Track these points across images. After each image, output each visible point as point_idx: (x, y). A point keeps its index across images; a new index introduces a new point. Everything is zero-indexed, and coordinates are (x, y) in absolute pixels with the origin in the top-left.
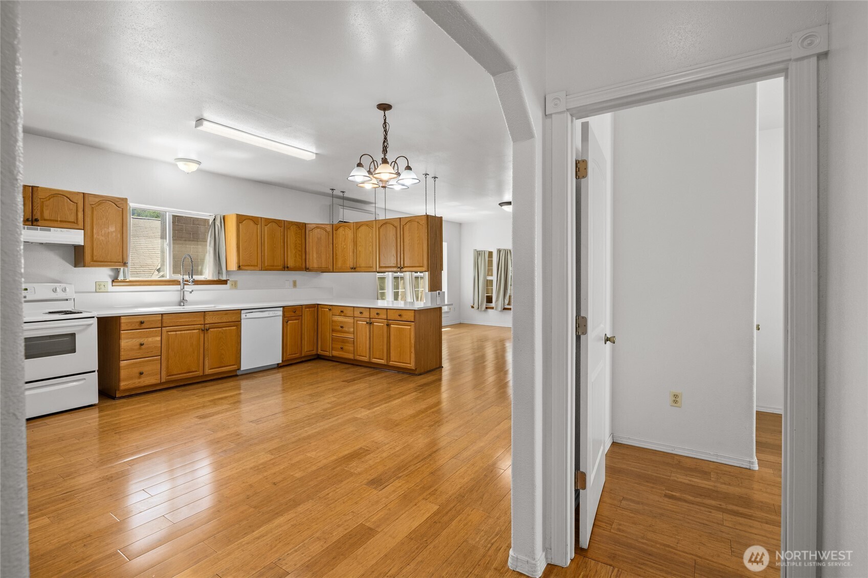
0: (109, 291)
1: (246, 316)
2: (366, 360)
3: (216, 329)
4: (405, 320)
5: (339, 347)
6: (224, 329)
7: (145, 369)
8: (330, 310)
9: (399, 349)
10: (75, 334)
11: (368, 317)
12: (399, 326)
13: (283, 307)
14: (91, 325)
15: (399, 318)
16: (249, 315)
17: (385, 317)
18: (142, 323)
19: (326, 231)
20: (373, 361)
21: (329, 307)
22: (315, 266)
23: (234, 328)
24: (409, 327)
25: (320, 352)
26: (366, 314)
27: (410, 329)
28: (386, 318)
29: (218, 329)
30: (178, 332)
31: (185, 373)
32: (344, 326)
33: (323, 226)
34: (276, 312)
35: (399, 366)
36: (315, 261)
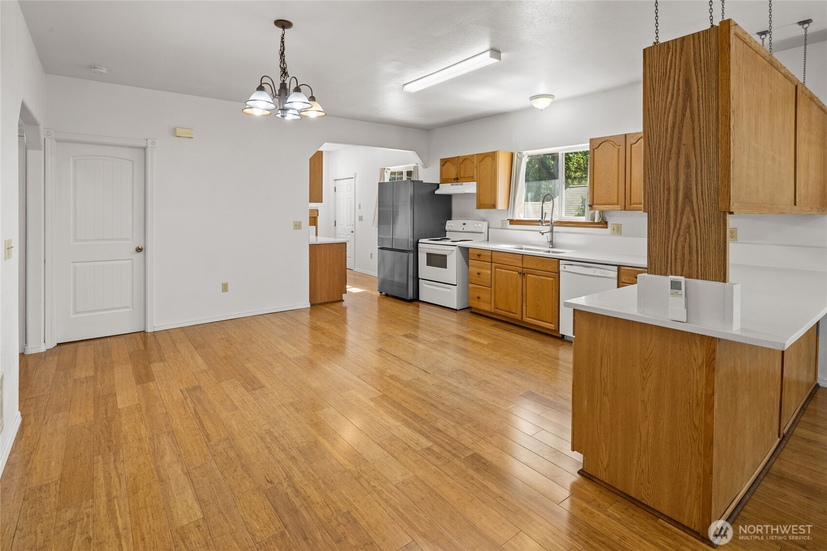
0: (508, 228)
1: (565, 268)
3: (533, 276)
6: (541, 277)
7: (482, 295)
10: (446, 255)
13: (619, 266)
14: (453, 251)
16: (568, 268)
18: (479, 255)
23: (551, 279)
29: (535, 276)
30: (503, 270)
31: (506, 311)
34: (606, 271)
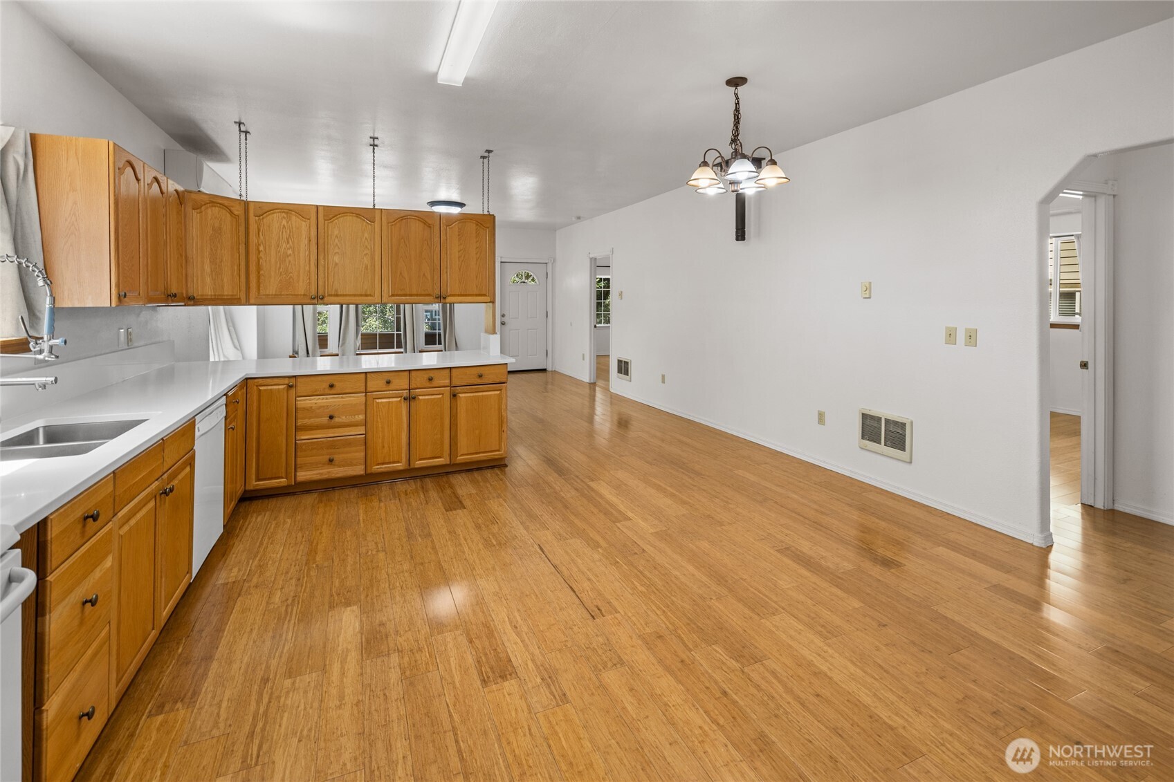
2: (401, 468)
4: (490, 381)
5: (326, 458)
8: (290, 387)
9: (477, 432)
11: (407, 387)
12: (477, 394)
15: (480, 381)
17: (447, 382)
19: (231, 212)
20: (416, 466)
21: (286, 381)
22: (209, 292)
23: (189, 468)
24: (498, 392)
25: (254, 484)
26: (402, 383)
27: (500, 395)
28: (448, 384)
32: (335, 415)
33: (226, 203)
35: (479, 459)
36: (208, 280)
